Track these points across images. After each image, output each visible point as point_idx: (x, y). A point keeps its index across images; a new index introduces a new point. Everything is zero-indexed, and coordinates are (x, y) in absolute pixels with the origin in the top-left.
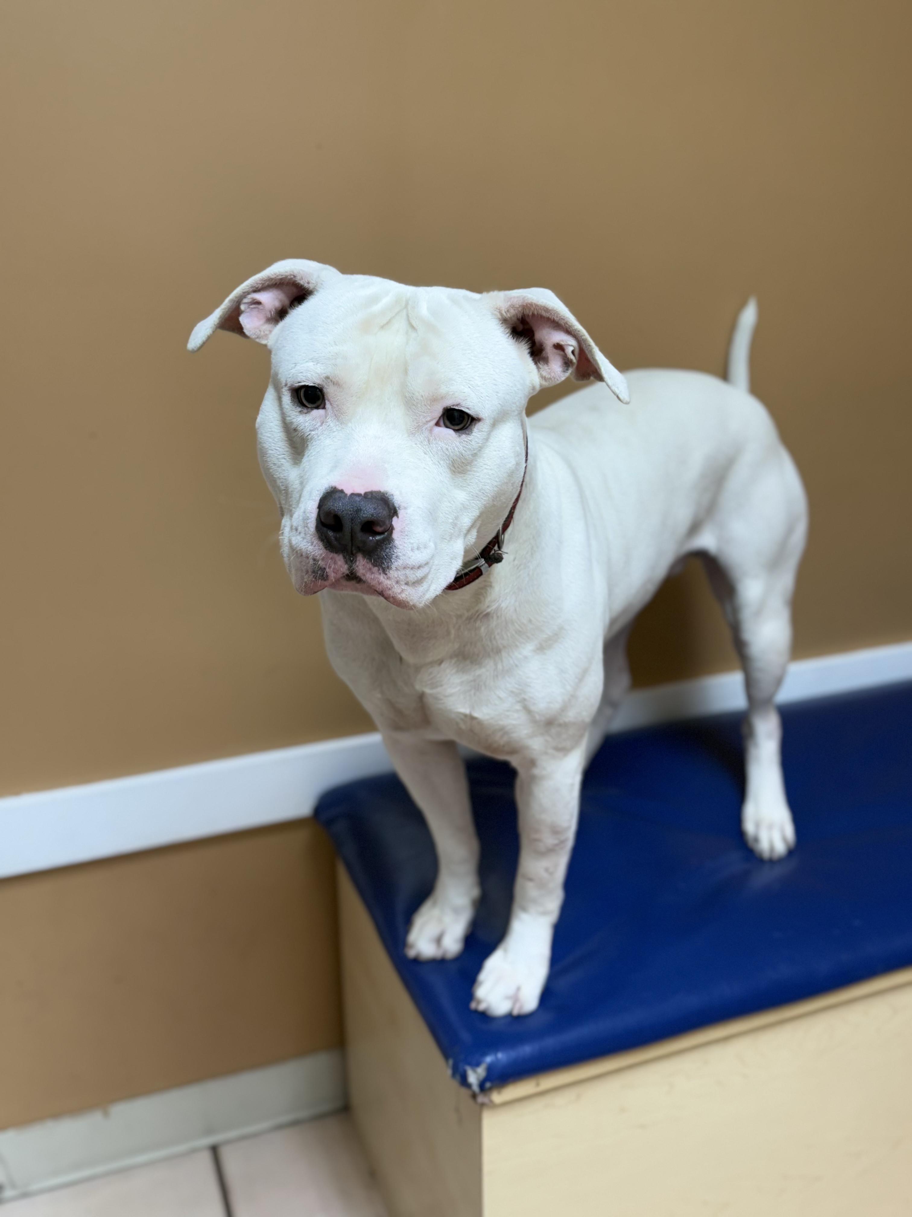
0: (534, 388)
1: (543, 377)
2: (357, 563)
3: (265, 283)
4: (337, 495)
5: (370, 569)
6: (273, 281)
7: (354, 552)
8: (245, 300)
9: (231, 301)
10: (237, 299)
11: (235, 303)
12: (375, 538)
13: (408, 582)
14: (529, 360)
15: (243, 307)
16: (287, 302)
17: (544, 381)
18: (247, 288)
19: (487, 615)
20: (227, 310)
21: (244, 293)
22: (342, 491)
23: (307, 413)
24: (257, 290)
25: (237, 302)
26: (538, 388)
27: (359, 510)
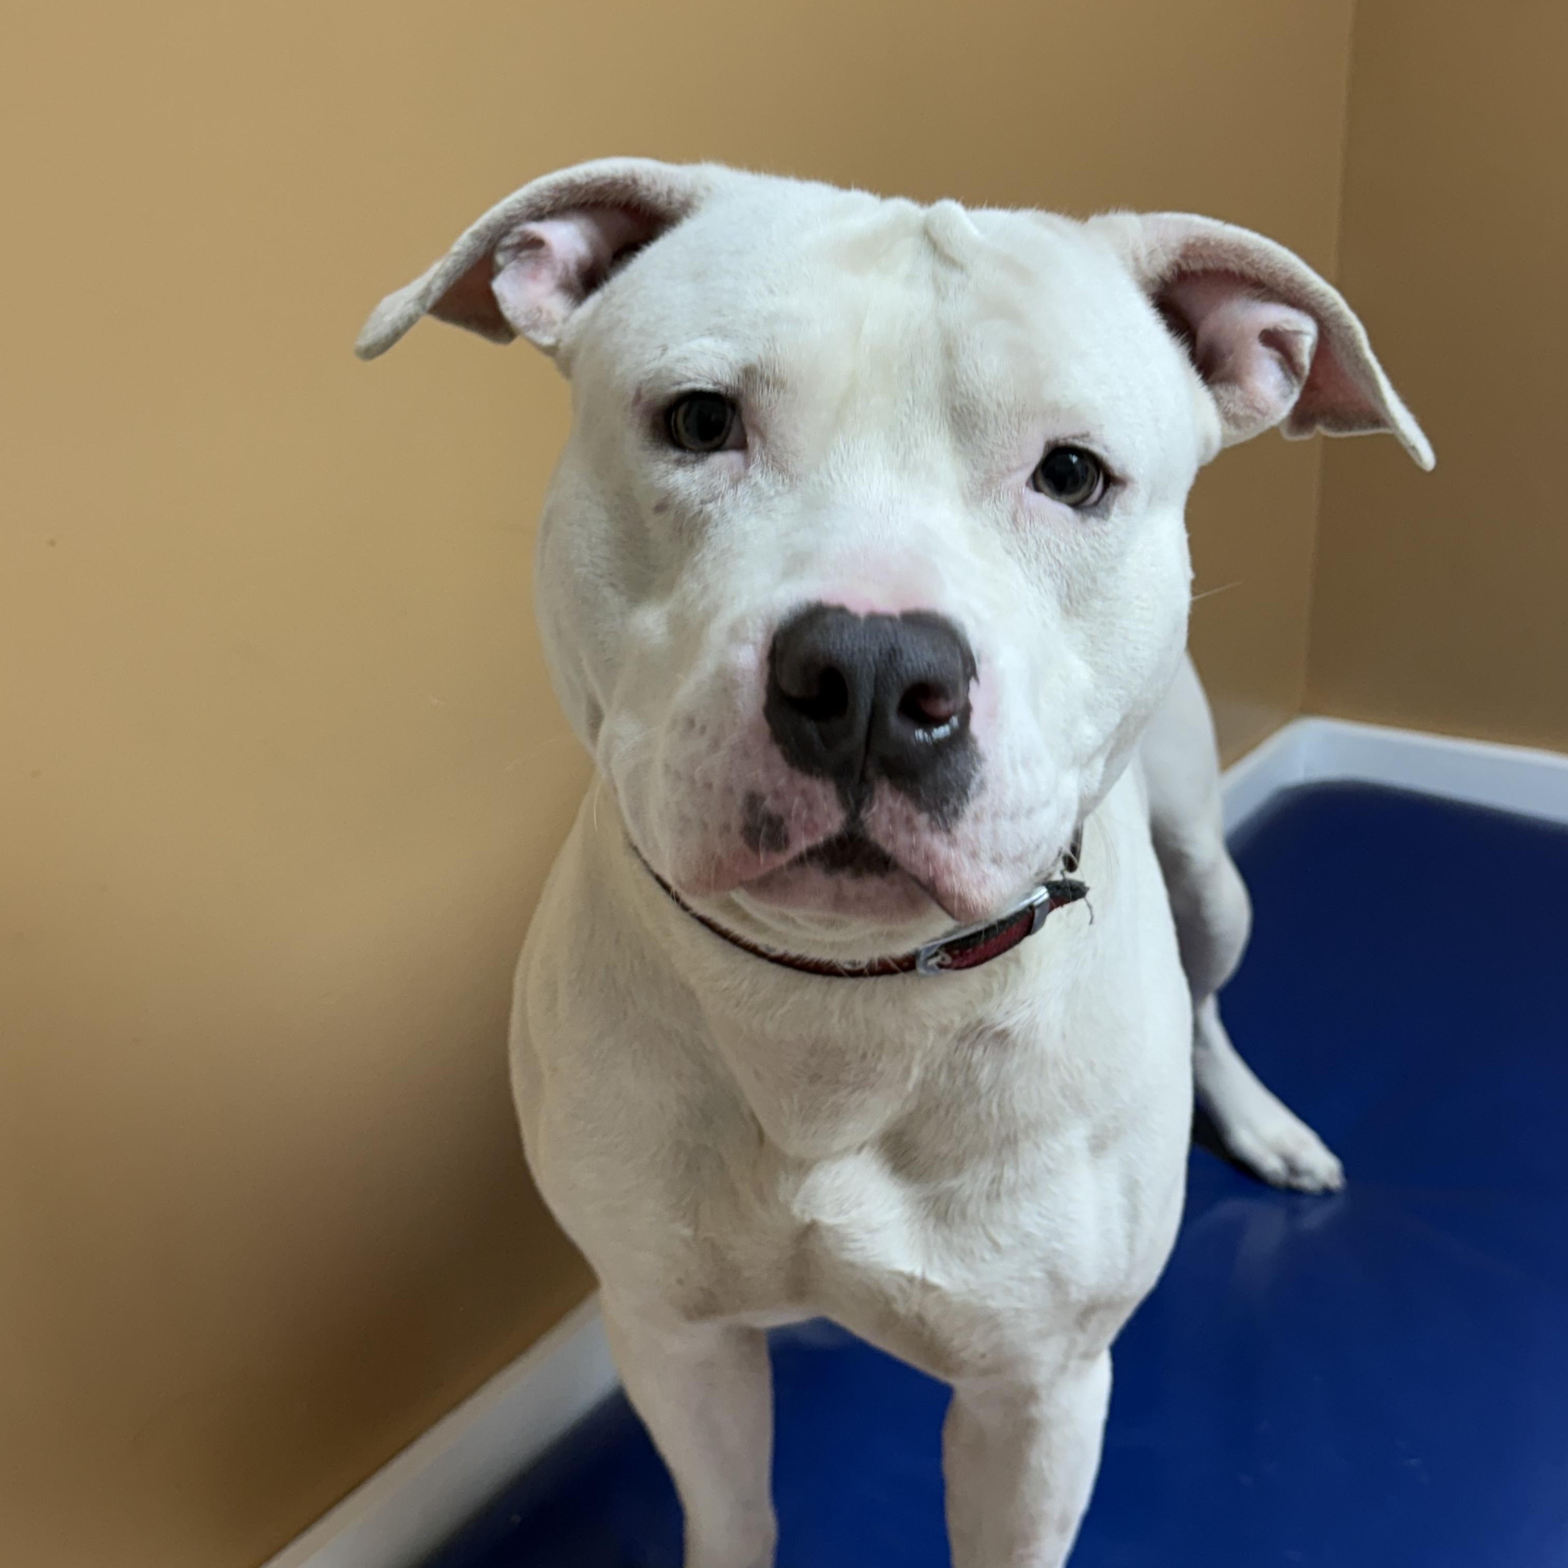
0: (1207, 444)
1: (1229, 418)
2: (875, 809)
3: (560, 198)
4: (829, 619)
5: (909, 820)
6: (583, 192)
7: (871, 772)
8: (508, 241)
9: (476, 235)
10: (490, 234)
11: (485, 243)
12: (930, 734)
13: (1001, 857)
14: (1195, 379)
15: (500, 258)
16: (606, 252)
17: (1232, 427)
18: (518, 206)
19: (1002, 1036)
20: (462, 258)
21: (509, 218)
22: (841, 610)
23: (697, 460)
24: (539, 214)
25: (490, 241)
26: (1216, 445)
27: (893, 655)
